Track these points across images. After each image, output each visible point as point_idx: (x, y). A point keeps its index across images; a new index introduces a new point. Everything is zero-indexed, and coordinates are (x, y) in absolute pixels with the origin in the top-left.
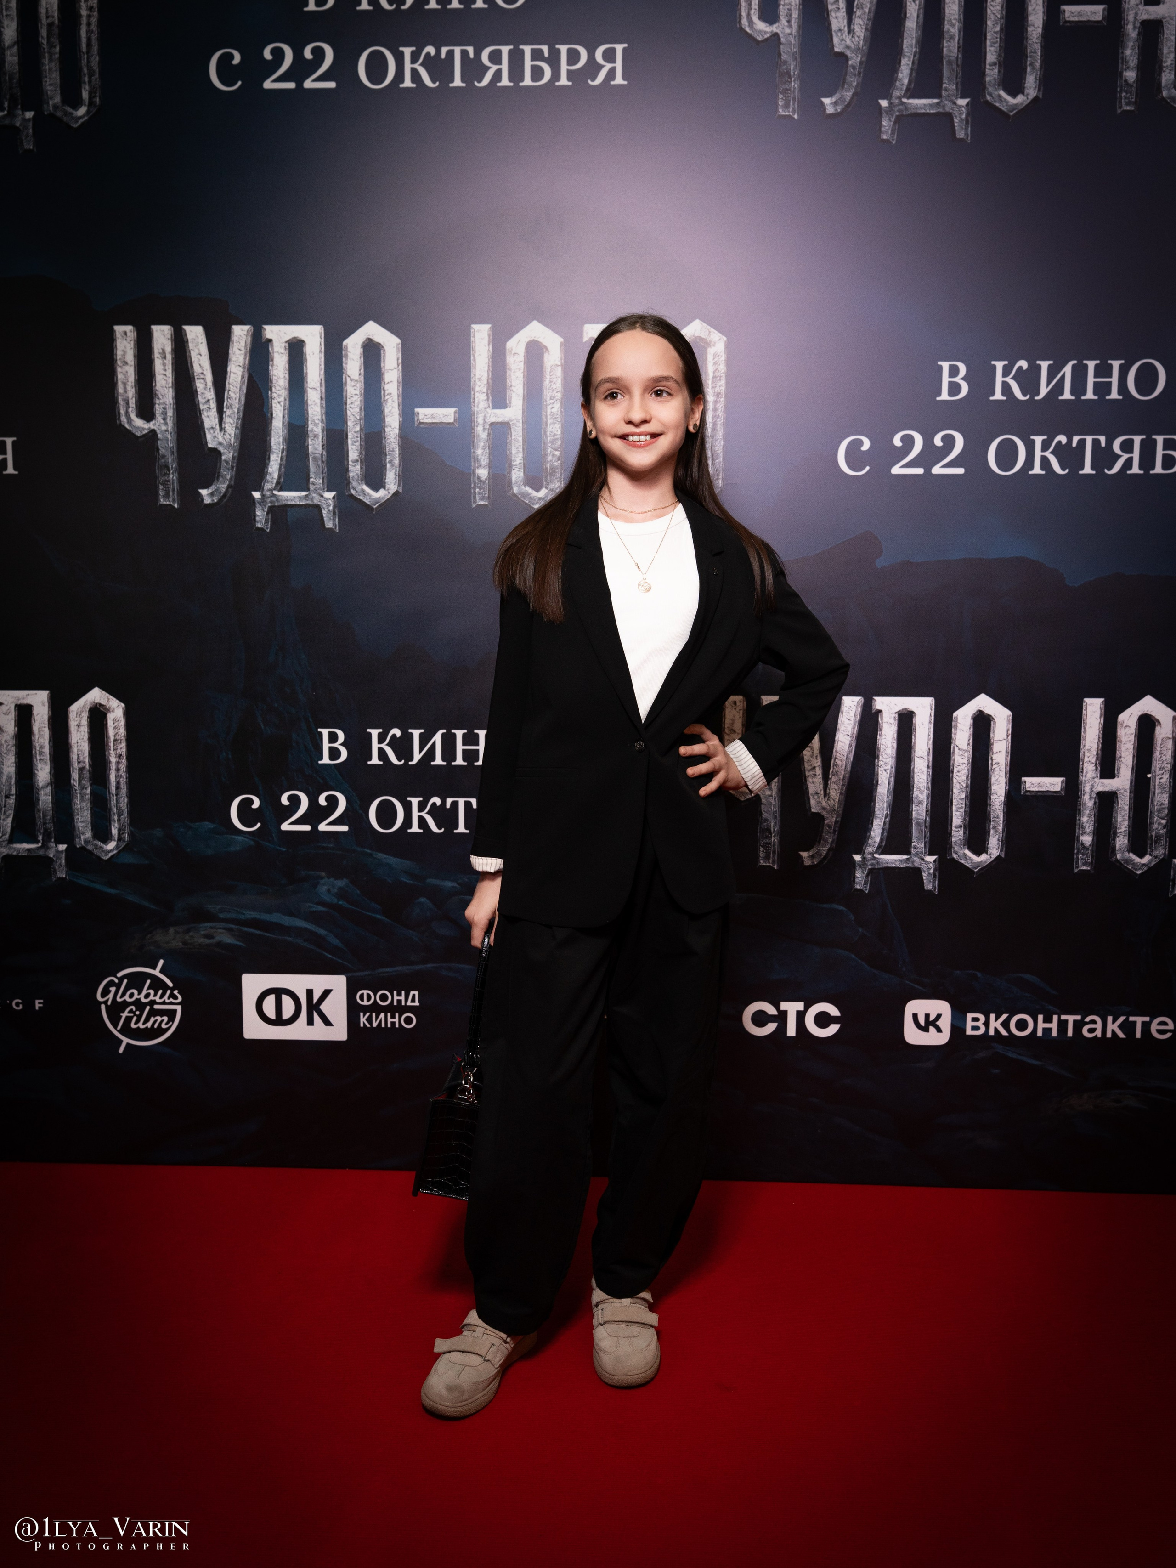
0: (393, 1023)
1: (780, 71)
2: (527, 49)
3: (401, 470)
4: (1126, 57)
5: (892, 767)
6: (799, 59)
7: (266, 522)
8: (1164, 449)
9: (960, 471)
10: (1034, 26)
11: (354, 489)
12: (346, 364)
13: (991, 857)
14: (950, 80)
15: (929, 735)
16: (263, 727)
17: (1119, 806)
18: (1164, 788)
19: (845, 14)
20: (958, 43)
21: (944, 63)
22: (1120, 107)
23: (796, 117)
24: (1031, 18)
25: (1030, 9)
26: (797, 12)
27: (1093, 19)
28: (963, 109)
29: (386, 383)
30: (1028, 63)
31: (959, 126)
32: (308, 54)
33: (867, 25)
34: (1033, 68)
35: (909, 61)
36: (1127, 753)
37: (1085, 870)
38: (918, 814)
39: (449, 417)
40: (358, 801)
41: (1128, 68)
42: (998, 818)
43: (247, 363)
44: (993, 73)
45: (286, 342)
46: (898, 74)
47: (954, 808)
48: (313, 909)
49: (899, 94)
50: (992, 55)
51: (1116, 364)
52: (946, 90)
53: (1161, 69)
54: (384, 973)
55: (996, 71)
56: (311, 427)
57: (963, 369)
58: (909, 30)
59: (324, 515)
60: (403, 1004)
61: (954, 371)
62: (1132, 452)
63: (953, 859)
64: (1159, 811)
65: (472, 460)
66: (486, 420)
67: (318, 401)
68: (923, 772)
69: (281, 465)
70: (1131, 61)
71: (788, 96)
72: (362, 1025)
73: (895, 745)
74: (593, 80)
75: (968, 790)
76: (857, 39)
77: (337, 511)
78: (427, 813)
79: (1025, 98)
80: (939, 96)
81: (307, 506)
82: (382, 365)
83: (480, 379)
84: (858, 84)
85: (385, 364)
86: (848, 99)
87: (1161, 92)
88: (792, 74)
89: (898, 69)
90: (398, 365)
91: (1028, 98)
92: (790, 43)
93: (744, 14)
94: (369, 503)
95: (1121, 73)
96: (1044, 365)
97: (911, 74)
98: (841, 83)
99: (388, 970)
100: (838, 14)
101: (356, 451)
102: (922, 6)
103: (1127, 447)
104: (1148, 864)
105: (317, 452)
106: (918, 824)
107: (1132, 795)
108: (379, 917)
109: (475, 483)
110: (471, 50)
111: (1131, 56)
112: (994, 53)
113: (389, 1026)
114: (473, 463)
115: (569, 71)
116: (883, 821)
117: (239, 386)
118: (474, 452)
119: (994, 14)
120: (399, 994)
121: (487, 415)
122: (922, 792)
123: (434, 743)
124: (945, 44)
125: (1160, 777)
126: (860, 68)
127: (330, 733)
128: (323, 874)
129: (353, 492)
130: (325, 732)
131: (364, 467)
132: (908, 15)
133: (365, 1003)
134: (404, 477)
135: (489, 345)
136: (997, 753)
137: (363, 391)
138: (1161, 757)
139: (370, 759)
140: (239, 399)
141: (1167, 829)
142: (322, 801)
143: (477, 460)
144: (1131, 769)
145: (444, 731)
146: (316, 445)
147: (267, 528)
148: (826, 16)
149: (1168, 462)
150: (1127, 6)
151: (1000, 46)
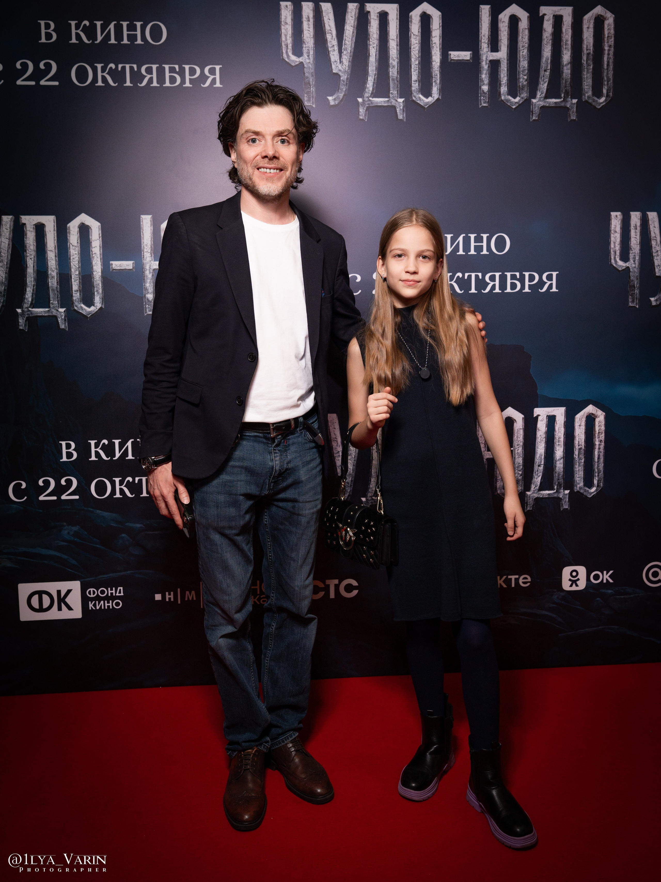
0: (109, 606)
1: (304, 82)
2: (167, 67)
3: (103, 295)
4: (483, 78)
6: (314, 76)
7: (25, 325)
8: (511, 279)
10: (435, 62)
11: (76, 306)
12: (70, 237)
14: (394, 89)
16: (26, 442)
18: (520, 455)
19: (338, 53)
20: (397, 70)
21: (390, 80)
22: (481, 104)
23: (314, 106)
24: (434, 58)
25: (433, 53)
26: (312, 51)
27: (465, 59)
28: (401, 104)
29: (93, 247)
30: (433, 81)
31: (399, 112)
32: (42, 66)
33: (350, 59)
34: (436, 84)
35: (372, 78)
39: (130, 266)
40: (84, 482)
41: (484, 84)
43: (11, 236)
44: (415, 86)
45: (34, 225)
46: (366, 85)
48: (60, 544)
49: (367, 95)
50: (415, 76)
51: (485, 236)
52: (392, 94)
53: (500, 85)
54: (102, 578)
55: (417, 84)
56: (50, 272)
58: (372, 63)
59: (59, 321)
60: (114, 595)
62: (495, 281)
65: (144, 289)
66: (151, 267)
67: (54, 258)
69: (33, 294)
70: (485, 81)
71: (310, 95)
72: (90, 609)
74: (204, 84)
76: (344, 66)
77: (66, 319)
78: (124, 486)
79: (433, 99)
80: (389, 97)
81: (49, 316)
82: (90, 237)
83: (146, 245)
84: (346, 90)
85: (92, 237)
86: (341, 97)
87: (501, 97)
88: (311, 83)
89: (367, 83)
90: (100, 238)
92: (309, 68)
93: (284, 51)
94: (85, 314)
95: (481, 87)
96: (449, 236)
97: (373, 85)
98: (337, 89)
99: (104, 576)
100: (334, 53)
101: (77, 285)
102: (378, 50)
103: (493, 278)
105: (54, 286)
108: (98, 546)
109: (146, 302)
110: (135, 66)
111: (485, 78)
112: (416, 75)
113: (106, 608)
114: (144, 291)
115: (190, 79)
117: (7, 250)
118: (145, 285)
119: (415, 55)
120: (112, 590)
121: (151, 265)
123: (127, 447)
124: (390, 70)
125: (517, 449)
126: (347, 81)
127: (66, 443)
128: (65, 524)
129: (76, 308)
130: (64, 443)
131: (82, 294)
132: (370, 55)
133: (92, 596)
134: (105, 299)
135: (151, 226)
137: (80, 252)
138: (517, 439)
139: (91, 457)
140: (7, 257)
141: (523, 476)
142: (63, 482)
143: (146, 289)
145: (133, 440)
146: (53, 282)
147: (26, 329)
148: (328, 54)
149: (513, 286)
150: (482, 52)
151: (419, 72)
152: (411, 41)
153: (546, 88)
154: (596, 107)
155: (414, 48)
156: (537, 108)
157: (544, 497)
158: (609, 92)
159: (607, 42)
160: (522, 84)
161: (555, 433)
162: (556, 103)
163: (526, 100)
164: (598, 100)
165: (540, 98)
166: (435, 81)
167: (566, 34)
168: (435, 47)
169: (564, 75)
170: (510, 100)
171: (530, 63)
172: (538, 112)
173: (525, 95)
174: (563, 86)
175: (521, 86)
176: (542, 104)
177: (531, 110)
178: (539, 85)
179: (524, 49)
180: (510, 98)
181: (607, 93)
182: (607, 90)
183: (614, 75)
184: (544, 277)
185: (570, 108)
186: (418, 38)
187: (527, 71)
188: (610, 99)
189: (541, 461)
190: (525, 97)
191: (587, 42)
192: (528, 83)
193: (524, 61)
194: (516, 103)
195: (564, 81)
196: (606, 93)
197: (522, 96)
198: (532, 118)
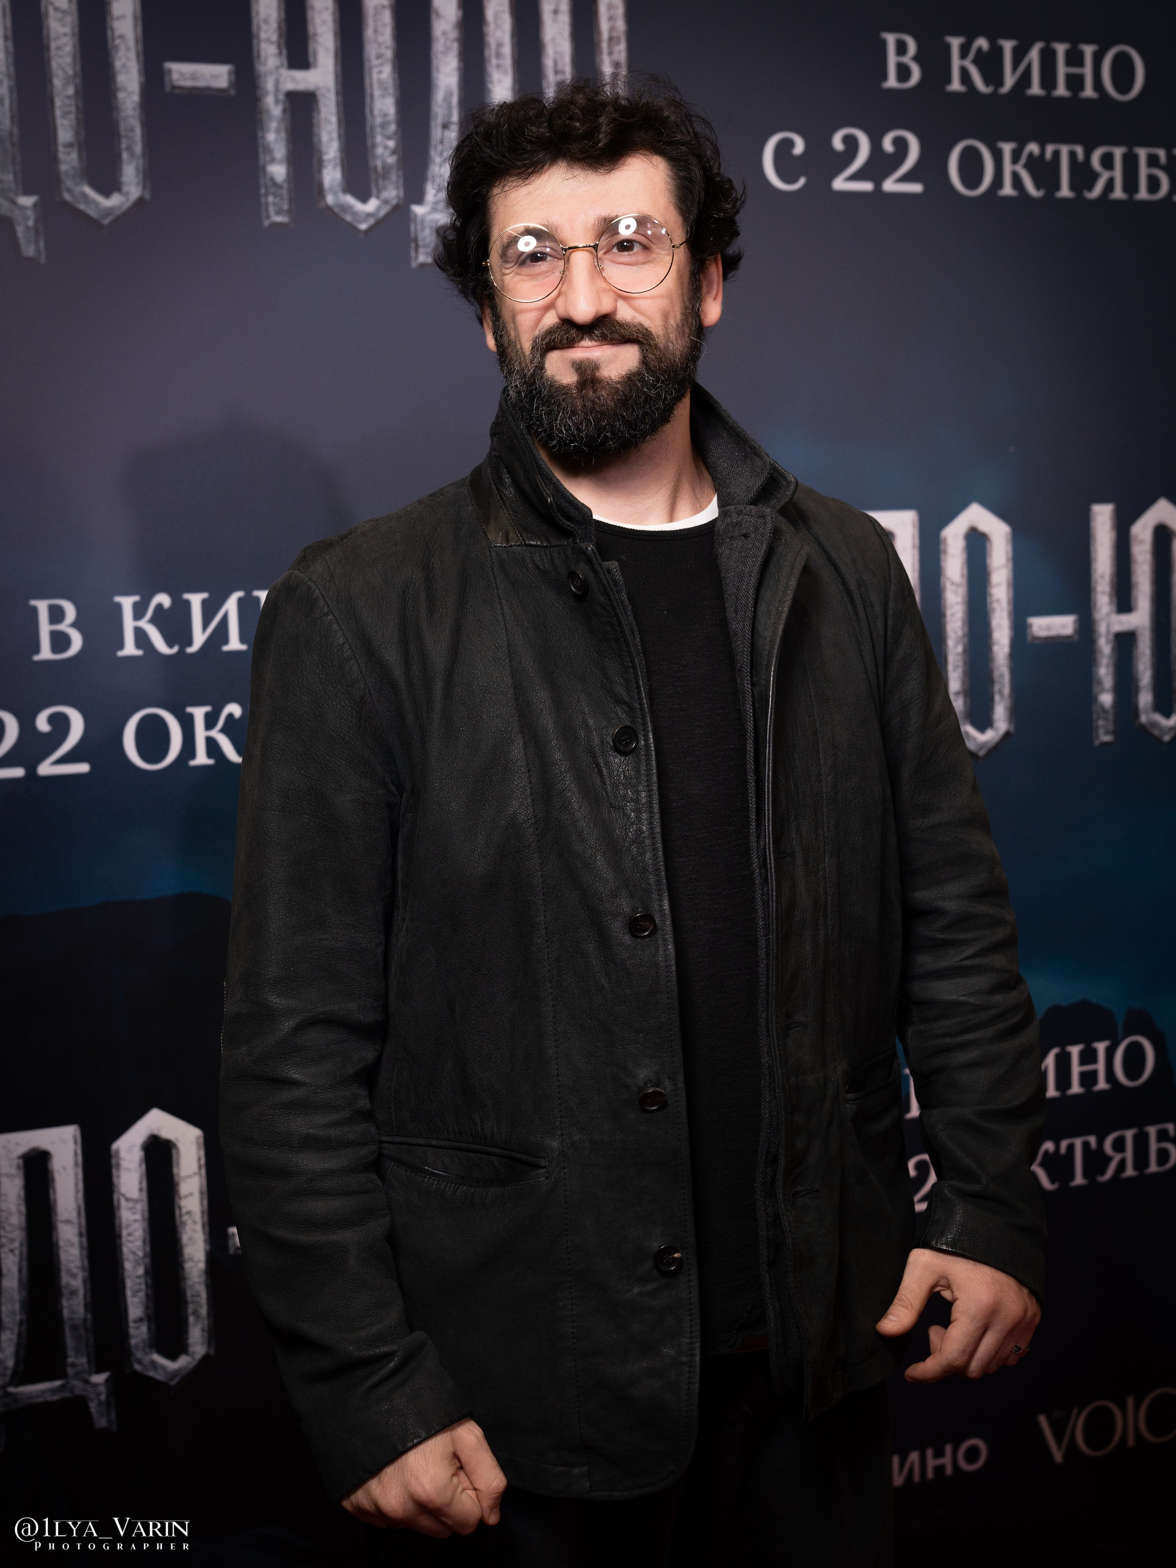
4: (269, 144)
5: (21, 1245)
9: (83, 768)
10: (126, 90)
13: (194, 1359)
15: (76, 1185)
20: (11, 110)
22: (268, 217)
24: (121, 79)
25: (118, 64)
27: (215, 85)
28: (29, 212)
30: (124, 146)
31: (25, 237)
34: (132, 155)
38: (72, 1311)
41: (273, 160)
42: (198, 1295)
44: (70, 159)
47: (129, 1293)
50: (65, 131)
53: (320, 164)
55: (74, 155)
57: (70, 611)
61: (56, 615)
63: (136, 1373)
68: (72, 1245)
70: (276, 151)
73: (23, 1209)
75: (147, 1260)
79: (124, 199)
87: (325, 197)
91: (127, 200)
95: (264, 168)
96: (196, 600)
106: (74, 1328)
111: (276, 141)
112: (69, 129)
116: (16, 1331)
119: (63, 69)
122: (74, 1276)
136: (186, 1197)
150: (261, 68)
151: (78, 119)
152: (48, 28)
155: (58, 48)
156: (427, 232)
159: (610, 53)
160: (384, 162)
163: (396, 207)
165: (434, 202)
166: (129, 148)
167: (498, 26)
168: (122, 47)
170: (351, 207)
171: (403, 104)
172: (430, 241)
173: (392, 193)
175: (380, 168)
176: (440, 218)
177: (413, 235)
178: (430, 166)
179: (381, 65)
180: (350, 200)
186: (68, 19)
187: (393, 128)
190: (393, 199)
191: (555, 53)
192: (399, 161)
193: (383, 96)
194: (369, 215)
197: (385, 195)
198: (417, 257)
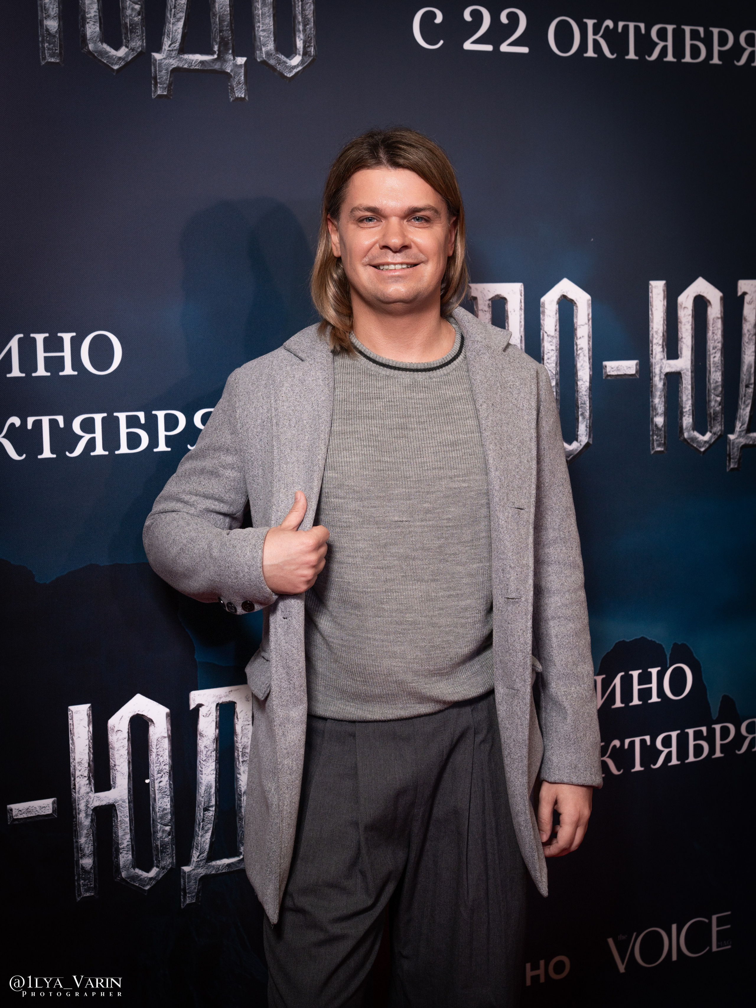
4: (45, 4)
8: (128, 428)
17: (119, 820)
18: (164, 792)
22: (44, 58)
36: (122, 760)
37: (88, 896)
41: (49, 17)
51: (66, 338)
53: (84, 20)
62: (93, 432)
64: (162, 818)
70: (51, 9)
87: (87, 45)
95: (42, 22)
103: (88, 426)
104: (156, 877)
107: (132, 805)
111: (51, 3)
125: (159, 780)
138: (158, 758)
141: (172, 835)
144: (127, 777)
149: (134, 440)
153: (180, 31)
154: (283, 75)
156: (164, 72)
157: (220, 872)
158: (309, 47)
160: (131, 20)
161: (235, 739)
162: (202, 62)
163: (140, 54)
164: (288, 61)
165: (170, 51)
169: (217, 6)
170: (107, 53)
172: (166, 79)
173: (138, 43)
174: (215, 28)
175: (128, 25)
176: (174, 63)
177: (153, 75)
178: (167, 24)
180: (106, 47)
181: (305, 47)
182: (305, 42)
183: (316, 12)
184: (197, 419)
185: (232, 74)
188: (310, 59)
189: (210, 800)
190: (138, 48)
192: (142, 19)
194: (120, 58)
195: (217, 20)
196: (302, 47)
197: (132, 44)
198: (156, 91)
